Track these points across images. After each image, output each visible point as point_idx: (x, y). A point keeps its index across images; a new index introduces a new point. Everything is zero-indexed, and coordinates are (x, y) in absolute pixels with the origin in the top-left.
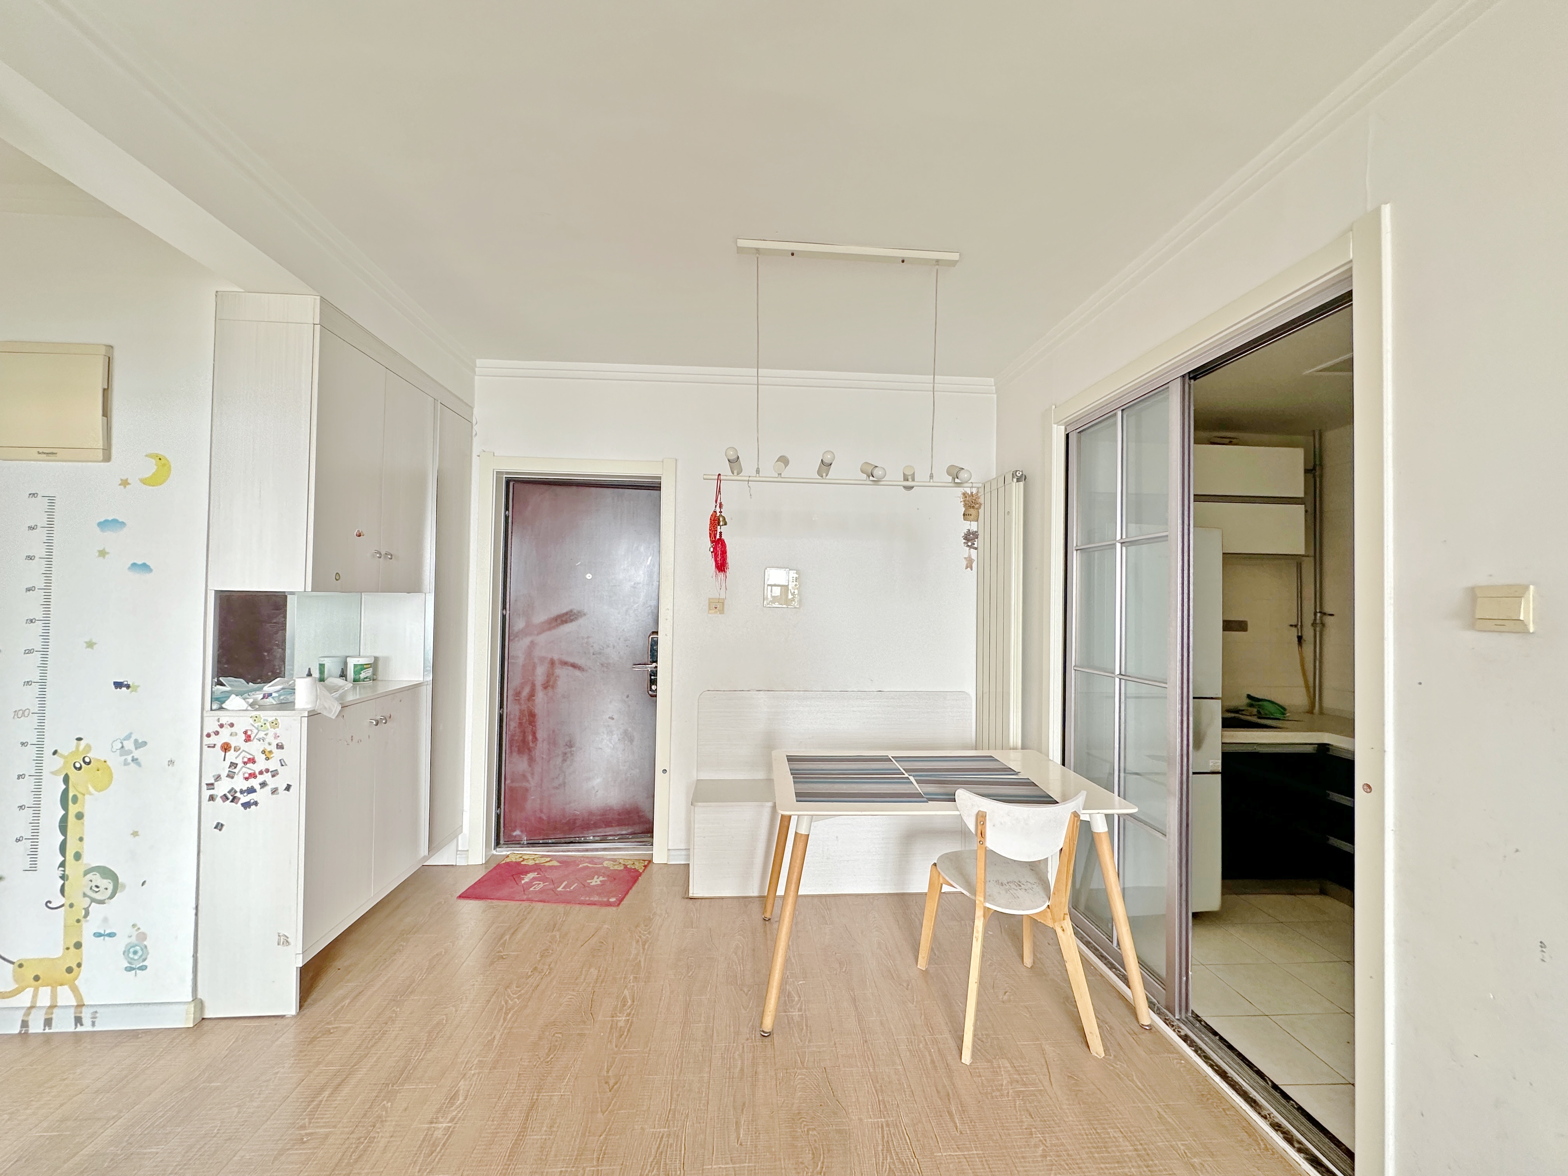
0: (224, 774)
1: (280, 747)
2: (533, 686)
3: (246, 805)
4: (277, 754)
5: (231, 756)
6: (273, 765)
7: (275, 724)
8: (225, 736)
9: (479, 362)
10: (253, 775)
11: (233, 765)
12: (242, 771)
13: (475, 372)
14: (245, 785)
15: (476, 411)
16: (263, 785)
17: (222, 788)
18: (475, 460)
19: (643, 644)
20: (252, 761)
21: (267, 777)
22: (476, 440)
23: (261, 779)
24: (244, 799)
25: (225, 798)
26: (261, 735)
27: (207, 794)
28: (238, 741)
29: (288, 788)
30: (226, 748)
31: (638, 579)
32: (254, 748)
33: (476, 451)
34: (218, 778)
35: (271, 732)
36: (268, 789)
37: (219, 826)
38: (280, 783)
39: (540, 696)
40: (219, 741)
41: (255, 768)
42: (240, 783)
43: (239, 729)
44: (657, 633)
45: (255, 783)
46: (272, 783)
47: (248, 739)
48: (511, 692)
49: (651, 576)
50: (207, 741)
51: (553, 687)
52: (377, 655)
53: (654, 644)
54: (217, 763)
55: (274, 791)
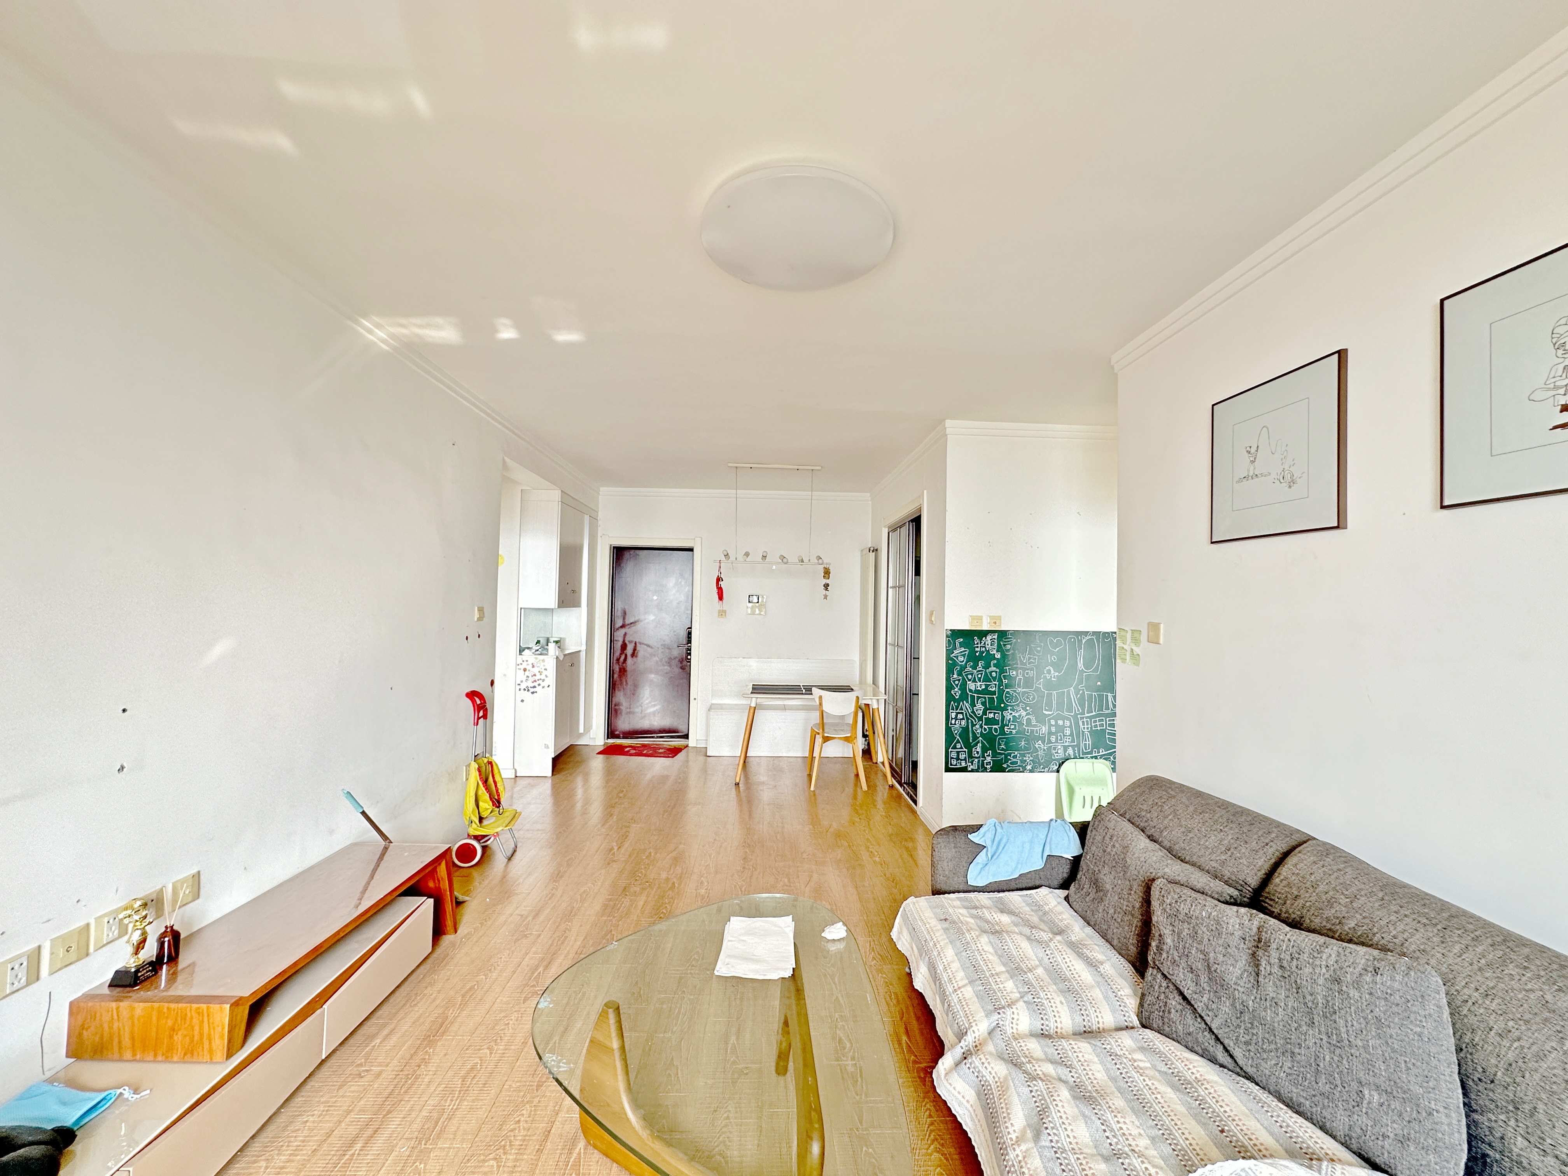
0: (524, 680)
1: (546, 669)
2: (626, 655)
3: (533, 693)
4: (545, 673)
5: (527, 673)
6: (543, 677)
7: (543, 661)
8: (524, 665)
9: (602, 489)
10: (535, 681)
11: (528, 677)
12: (531, 679)
13: (599, 494)
14: (532, 685)
15: (600, 513)
16: (539, 685)
17: (523, 686)
18: (599, 539)
19: (684, 634)
20: (535, 675)
21: (540, 682)
22: (599, 529)
23: (538, 682)
24: (532, 690)
25: (525, 690)
26: (538, 665)
27: (518, 687)
28: (529, 667)
29: (549, 686)
30: (525, 670)
31: (681, 599)
32: (536, 670)
33: (599, 534)
34: (522, 682)
35: (542, 664)
36: (541, 687)
37: (522, 701)
38: (545, 684)
39: (630, 660)
40: (522, 667)
41: (536, 678)
42: (530, 684)
43: (530, 662)
44: (691, 628)
45: (536, 684)
46: (543, 684)
47: (533, 667)
48: (615, 659)
49: (688, 598)
50: (518, 667)
51: (636, 657)
52: (561, 636)
53: (690, 633)
54: (521, 676)
55: (543, 687)
